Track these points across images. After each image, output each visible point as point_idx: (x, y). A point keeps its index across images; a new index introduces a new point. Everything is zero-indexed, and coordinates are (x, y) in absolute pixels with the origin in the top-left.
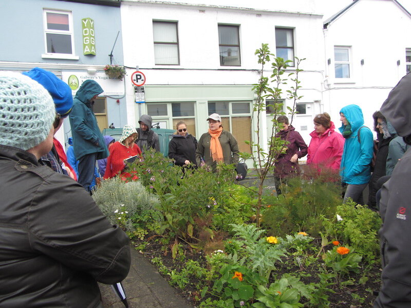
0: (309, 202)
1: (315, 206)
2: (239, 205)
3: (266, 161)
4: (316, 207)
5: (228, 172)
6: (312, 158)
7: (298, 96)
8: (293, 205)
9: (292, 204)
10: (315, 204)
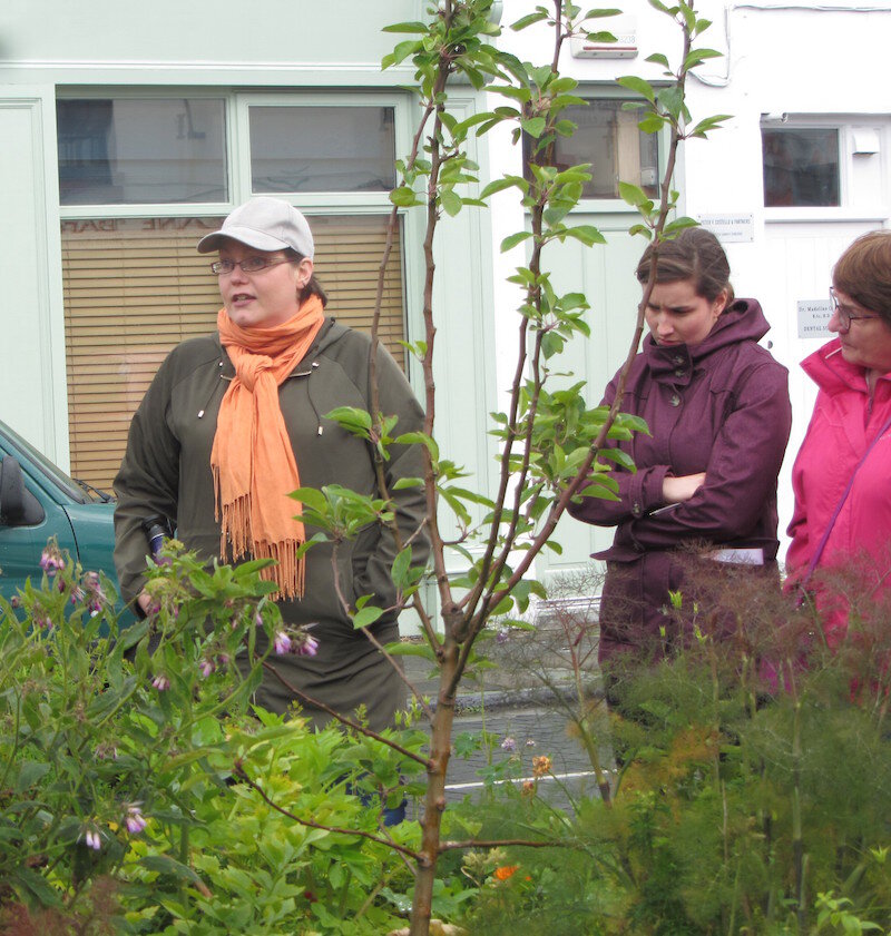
0: (768, 826)
1: (801, 847)
2: (295, 842)
3: (478, 550)
4: (806, 858)
5: (221, 614)
6: (817, 537)
7: (697, 119)
8: (660, 841)
9: (650, 835)
10: (798, 836)
